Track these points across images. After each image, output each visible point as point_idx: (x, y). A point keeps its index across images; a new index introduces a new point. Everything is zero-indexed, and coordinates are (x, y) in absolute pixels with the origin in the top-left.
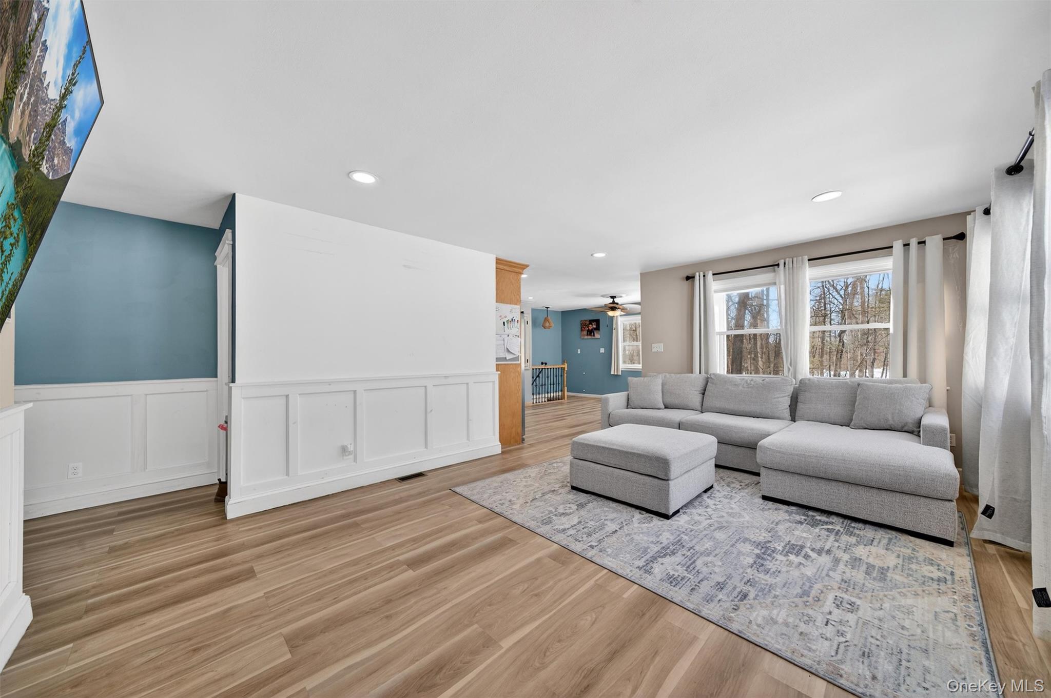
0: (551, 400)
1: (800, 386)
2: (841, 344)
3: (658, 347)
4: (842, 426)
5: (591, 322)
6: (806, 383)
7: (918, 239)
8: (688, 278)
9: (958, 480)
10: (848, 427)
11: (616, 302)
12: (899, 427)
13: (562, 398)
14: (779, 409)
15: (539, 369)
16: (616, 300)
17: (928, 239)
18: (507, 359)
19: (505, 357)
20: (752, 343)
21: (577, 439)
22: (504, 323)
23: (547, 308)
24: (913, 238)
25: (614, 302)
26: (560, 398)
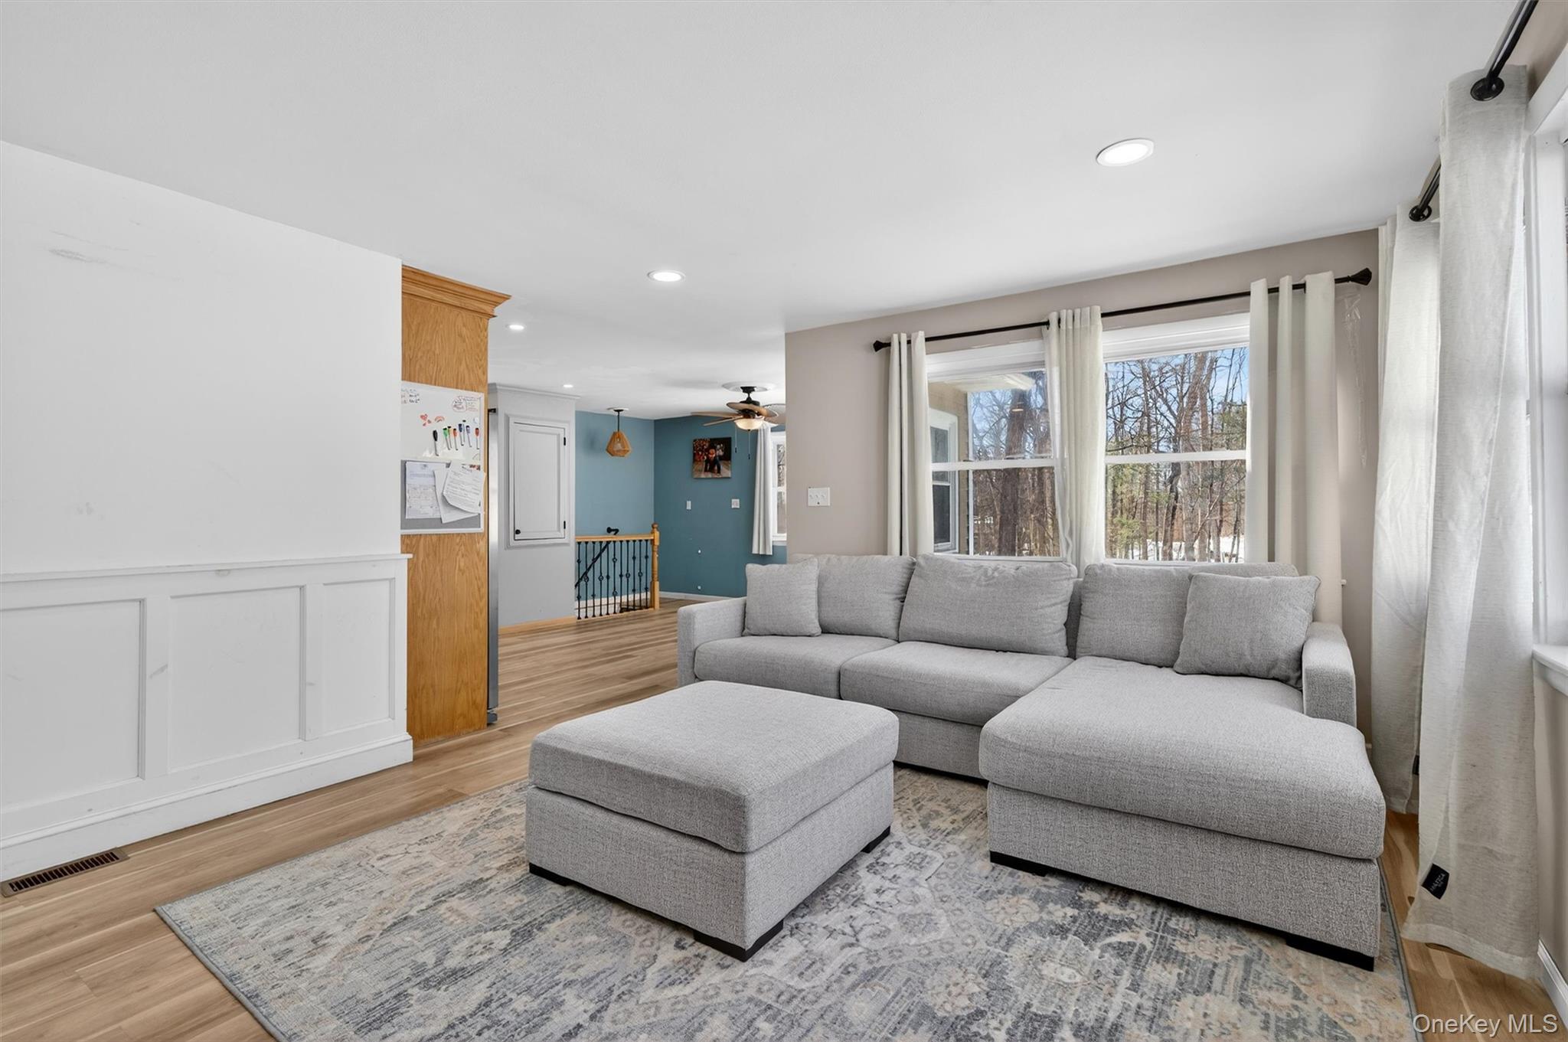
0: (628, 610)
1: (1084, 582)
2: (1173, 495)
3: (820, 496)
4: (1160, 667)
5: (713, 443)
6: (1096, 574)
7: (1293, 280)
8: (878, 346)
9: (1384, 813)
10: (1168, 670)
11: (753, 399)
12: (1263, 672)
13: (648, 605)
14: (1045, 632)
15: (601, 542)
16: (754, 396)
17: (1310, 280)
18: (444, 522)
19: (437, 516)
20: (1037, 492)
21: (542, 735)
22: (435, 434)
23: (619, 411)
24: (1284, 276)
25: (749, 401)
26: (643, 604)
